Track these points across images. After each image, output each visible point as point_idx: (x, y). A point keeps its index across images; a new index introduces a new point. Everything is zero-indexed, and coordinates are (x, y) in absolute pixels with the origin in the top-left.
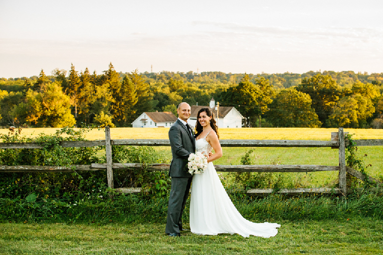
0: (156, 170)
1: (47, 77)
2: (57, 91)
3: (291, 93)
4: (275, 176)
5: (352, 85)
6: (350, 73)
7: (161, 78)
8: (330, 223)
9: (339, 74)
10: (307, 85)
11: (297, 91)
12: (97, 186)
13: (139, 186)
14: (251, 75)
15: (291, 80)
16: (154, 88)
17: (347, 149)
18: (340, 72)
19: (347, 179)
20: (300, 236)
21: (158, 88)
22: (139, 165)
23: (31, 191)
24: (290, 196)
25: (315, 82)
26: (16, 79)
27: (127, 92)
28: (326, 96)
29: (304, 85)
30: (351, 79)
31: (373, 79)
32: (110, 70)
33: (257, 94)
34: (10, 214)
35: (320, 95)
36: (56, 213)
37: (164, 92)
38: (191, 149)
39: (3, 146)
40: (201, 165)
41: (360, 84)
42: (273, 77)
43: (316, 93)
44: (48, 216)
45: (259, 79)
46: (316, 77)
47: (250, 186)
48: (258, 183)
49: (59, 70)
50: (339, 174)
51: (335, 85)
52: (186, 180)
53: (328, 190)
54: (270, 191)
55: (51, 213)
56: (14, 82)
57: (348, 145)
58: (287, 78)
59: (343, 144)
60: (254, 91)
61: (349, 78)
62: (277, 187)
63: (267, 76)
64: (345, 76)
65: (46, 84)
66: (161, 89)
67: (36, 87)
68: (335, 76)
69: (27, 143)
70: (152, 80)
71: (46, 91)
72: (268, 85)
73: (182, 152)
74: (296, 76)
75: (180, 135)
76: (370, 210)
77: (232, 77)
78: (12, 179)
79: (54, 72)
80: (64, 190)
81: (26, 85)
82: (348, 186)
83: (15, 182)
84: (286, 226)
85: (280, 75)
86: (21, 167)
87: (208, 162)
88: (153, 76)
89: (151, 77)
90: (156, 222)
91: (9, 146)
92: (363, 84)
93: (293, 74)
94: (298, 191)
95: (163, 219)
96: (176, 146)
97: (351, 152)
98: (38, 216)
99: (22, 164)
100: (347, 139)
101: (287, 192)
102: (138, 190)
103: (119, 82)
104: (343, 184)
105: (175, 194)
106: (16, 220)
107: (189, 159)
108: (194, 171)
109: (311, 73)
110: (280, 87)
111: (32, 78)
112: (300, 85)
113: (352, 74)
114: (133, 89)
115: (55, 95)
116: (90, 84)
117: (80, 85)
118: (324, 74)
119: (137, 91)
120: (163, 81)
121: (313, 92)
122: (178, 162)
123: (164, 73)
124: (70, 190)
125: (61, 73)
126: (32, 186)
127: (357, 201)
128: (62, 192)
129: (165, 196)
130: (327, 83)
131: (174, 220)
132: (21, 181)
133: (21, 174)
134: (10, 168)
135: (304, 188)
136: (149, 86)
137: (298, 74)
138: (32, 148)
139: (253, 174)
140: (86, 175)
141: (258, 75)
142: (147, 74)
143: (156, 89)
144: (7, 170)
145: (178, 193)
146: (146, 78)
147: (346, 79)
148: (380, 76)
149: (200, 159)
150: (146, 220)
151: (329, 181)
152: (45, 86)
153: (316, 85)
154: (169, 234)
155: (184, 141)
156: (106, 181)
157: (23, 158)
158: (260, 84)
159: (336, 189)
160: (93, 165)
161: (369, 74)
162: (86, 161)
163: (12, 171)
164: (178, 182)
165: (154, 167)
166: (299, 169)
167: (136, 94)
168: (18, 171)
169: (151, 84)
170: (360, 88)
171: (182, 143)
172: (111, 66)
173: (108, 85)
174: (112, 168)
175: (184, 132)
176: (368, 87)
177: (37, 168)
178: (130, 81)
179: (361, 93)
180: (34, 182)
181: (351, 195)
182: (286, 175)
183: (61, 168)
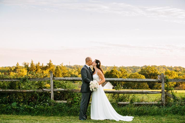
0: (74, 92)
1: (20, 67)
2: (24, 72)
3: (136, 75)
4: (131, 96)
5: (165, 72)
6: (164, 66)
7: (74, 68)
8: (158, 117)
9: (158, 67)
10: (144, 71)
11: (139, 74)
12: (46, 99)
13: (66, 100)
14: (117, 67)
15: (136, 70)
16: (71, 73)
17: (165, 83)
18: (159, 66)
19: (165, 97)
20: (144, 121)
21: (72, 72)
22: (66, 90)
23: (14, 102)
24: (138, 105)
25: (147, 70)
26: (5, 67)
27: (58, 74)
28: (153, 76)
29: (142, 72)
30: (165, 69)
31: (175, 69)
32: (50, 63)
33: (120, 75)
34: (4, 111)
35: (149, 76)
36: (26, 111)
37: (75, 74)
38: (91, 79)
39: (1, 80)
40: (96, 86)
41: (169, 71)
42: (127, 68)
43: (148, 75)
44: (23, 112)
45: (121, 69)
46: (148, 68)
47: (119, 101)
48: (123, 99)
49: (26, 63)
50: (162, 95)
51: (157, 71)
52: (89, 94)
53: (156, 103)
54: (129, 103)
55: (24, 111)
56: (4, 68)
57: (166, 81)
58: (134, 69)
59: (163, 81)
60: (118, 74)
61: (163, 69)
62: (132, 101)
63: (124, 67)
64: (162, 68)
65: (20, 69)
66: (74, 73)
67: (15, 71)
68: (157, 68)
69: (13, 78)
70: (70, 69)
71: (20, 72)
72: (125, 71)
73: (87, 80)
74: (139, 68)
75: (86, 72)
76: (176, 111)
77: (108, 68)
78: (5, 96)
79: (23, 64)
80: (30, 102)
81: (10, 70)
82: (166, 101)
83: (6, 97)
84: (137, 118)
85: (131, 67)
86: (10, 90)
87: (99, 84)
88: (71, 67)
89: (69, 68)
90: (74, 115)
91: (4, 80)
92: (170, 71)
93: (137, 67)
94: (142, 103)
95: (77, 114)
96: (84, 77)
97: (167, 85)
98: (17, 112)
99: (10, 89)
100: (165, 79)
101: (137, 103)
102: (66, 102)
103: (54, 69)
104: (164, 100)
105: (83, 100)
106: (7, 114)
107: (90, 84)
108: (93, 89)
109: (145, 66)
110: (131, 73)
111: (13, 67)
112: (140, 71)
113: (165, 67)
114: (61, 72)
115: (24, 74)
116: (40, 69)
117: (35, 70)
118: (151, 66)
119: (63, 73)
120: (75, 69)
121: (146, 75)
122: (85, 85)
123: (75, 65)
124: (33, 101)
125: (26, 64)
126: (15, 99)
127: (171, 107)
128: (29, 102)
129: (79, 104)
130: (153, 70)
131: (83, 113)
132: (9, 97)
133: (9, 93)
134: (4, 90)
135: (145, 102)
136: (68, 71)
137: (139, 67)
138: (15, 81)
139: (120, 95)
140: (41, 94)
141: (120, 67)
142: (67, 66)
143: (72, 73)
144: (3, 91)
145: (85, 100)
146: (67, 68)
147: (162, 69)
148: (178, 68)
149: (95, 83)
150: (69, 115)
151: (157, 99)
152: (19, 70)
153: (148, 72)
154: (80, 119)
155: (88, 75)
156: (50, 97)
157: (11, 86)
158: (121, 71)
159: (160, 102)
160: (44, 90)
161: (173, 67)
162: (41, 88)
163: (5, 92)
164: (85, 94)
165: (73, 91)
166: (142, 92)
167: (62, 75)
168: (8, 92)
169: (69, 70)
170: (168, 73)
171: (87, 76)
172: (51, 61)
173: (49, 70)
174: (53, 91)
175: (88, 71)
176: (172, 72)
177: (17, 91)
178: (59, 69)
179: (169, 75)
180: (16, 97)
181: (167, 105)
182: (136, 95)
183: (29, 91)
